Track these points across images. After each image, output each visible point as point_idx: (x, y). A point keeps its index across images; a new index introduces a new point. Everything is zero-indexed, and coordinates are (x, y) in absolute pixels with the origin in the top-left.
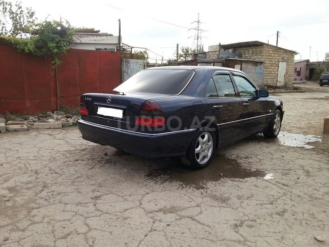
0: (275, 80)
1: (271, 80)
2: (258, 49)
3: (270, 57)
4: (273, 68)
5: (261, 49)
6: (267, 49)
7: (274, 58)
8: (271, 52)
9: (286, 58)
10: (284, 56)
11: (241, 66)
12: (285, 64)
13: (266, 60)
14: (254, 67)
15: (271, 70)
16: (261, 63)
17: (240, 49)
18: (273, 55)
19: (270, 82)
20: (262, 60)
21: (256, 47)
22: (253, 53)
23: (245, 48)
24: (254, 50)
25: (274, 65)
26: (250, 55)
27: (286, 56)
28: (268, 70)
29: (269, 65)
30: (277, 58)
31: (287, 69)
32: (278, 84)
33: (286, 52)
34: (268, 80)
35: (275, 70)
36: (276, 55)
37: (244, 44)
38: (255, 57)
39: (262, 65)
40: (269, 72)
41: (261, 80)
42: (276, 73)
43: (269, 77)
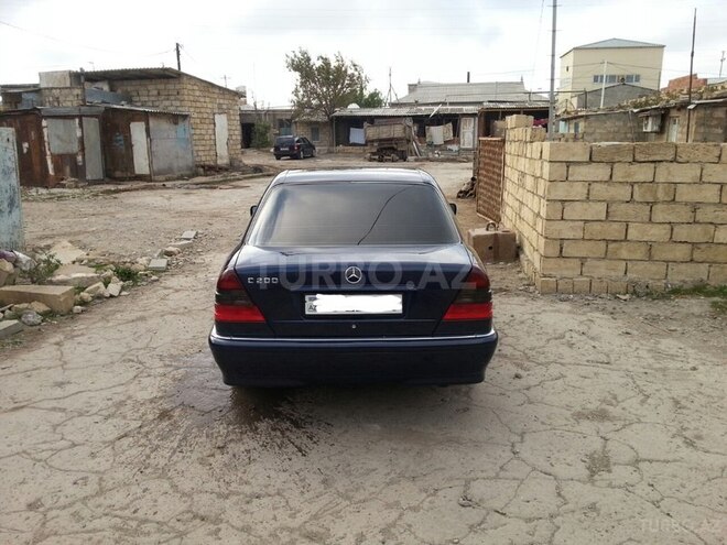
0: (212, 153)
1: (206, 153)
2: (171, 87)
3: (198, 104)
4: (205, 126)
5: (178, 87)
6: (189, 87)
7: (205, 105)
8: (197, 93)
9: (224, 107)
10: (221, 101)
11: (147, 124)
12: (224, 117)
13: (192, 110)
14: (173, 127)
15: (203, 132)
16: (185, 117)
17: (125, 82)
18: (202, 100)
19: (204, 159)
20: (184, 111)
21: (166, 81)
22: (159, 94)
23: (138, 82)
24: (161, 87)
25: (207, 121)
26: (153, 98)
27: (225, 102)
28: (198, 132)
29: (198, 121)
30: (209, 106)
31: (229, 130)
32: (219, 162)
33: (223, 94)
34: (200, 154)
35: (210, 132)
36: (207, 100)
37: (138, 73)
38: (167, 103)
39: (187, 122)
40: (201, 137)
41: (189, 156)
42: (213, 137)
43: (201, 148)
